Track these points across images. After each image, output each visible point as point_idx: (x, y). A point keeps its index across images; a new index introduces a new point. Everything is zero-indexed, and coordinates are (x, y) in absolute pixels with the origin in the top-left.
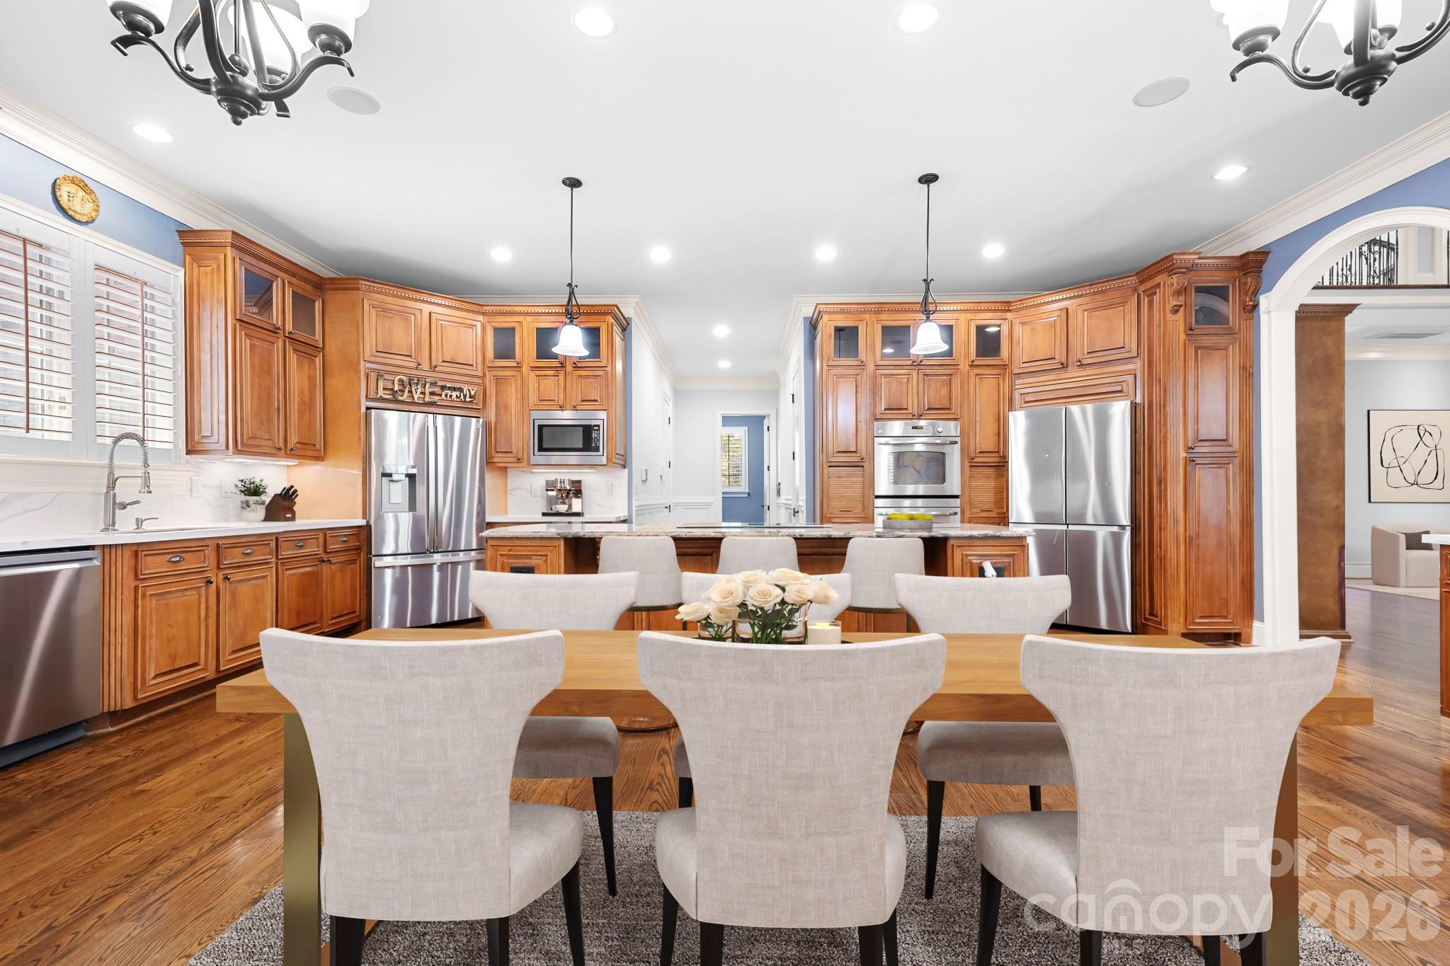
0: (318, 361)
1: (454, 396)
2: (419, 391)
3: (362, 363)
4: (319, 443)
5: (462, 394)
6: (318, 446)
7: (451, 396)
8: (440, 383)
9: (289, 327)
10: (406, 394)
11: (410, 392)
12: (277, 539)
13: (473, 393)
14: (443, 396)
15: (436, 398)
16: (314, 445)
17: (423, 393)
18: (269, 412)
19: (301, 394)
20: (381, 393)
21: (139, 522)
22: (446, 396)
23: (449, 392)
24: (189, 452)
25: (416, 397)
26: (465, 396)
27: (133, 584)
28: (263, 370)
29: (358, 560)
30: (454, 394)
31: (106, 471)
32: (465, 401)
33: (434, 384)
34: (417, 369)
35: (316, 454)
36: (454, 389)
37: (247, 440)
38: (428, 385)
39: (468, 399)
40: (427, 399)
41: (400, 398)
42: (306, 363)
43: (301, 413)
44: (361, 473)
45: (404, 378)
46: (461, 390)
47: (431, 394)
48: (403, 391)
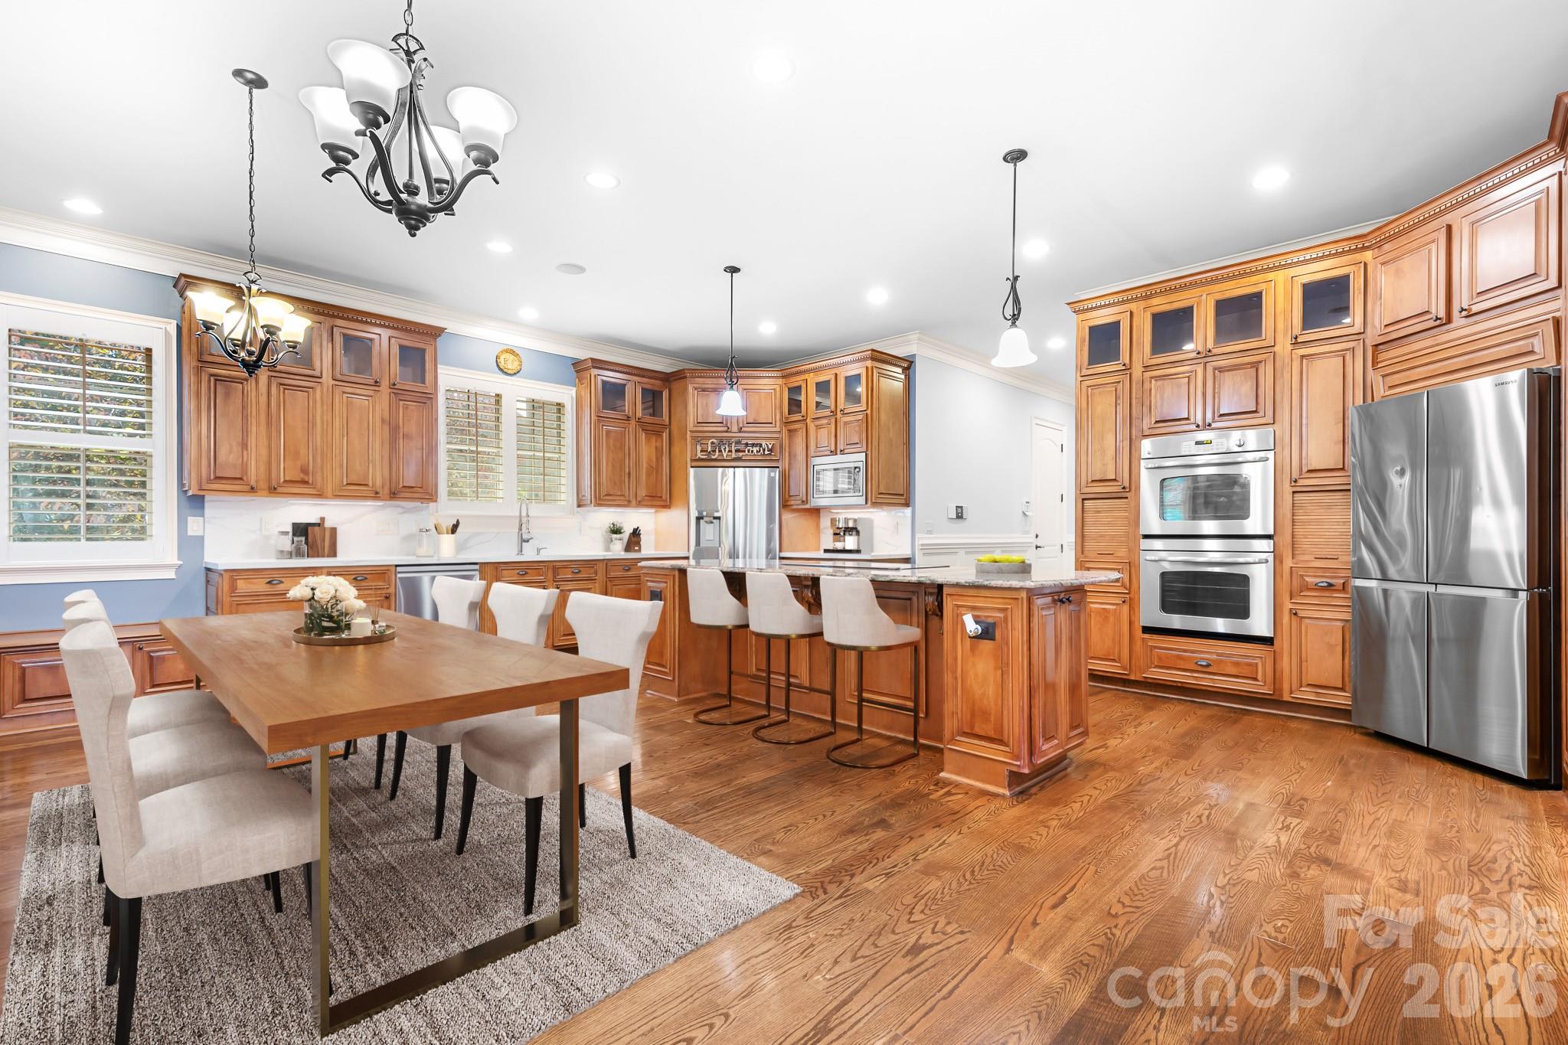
0: (665, 435)
1: (755, 451)
2: (727, 450)
3: (689, 433)
4: (665, 495)
6: (664, 498)
8: (744, 442)
9: (639, 414)
10: (717, 453)
11: (720, 451)
13: (770, 446)
15: (741, 454)
16: (661, 497)
17: (730, 451)
18: (621, 476)
19: (650, 460)
20: (699, 455)
21: (539, 550)
24: (579, 506)
25: (725, 455)
26: (764, 450)
28: (619, 444)
30: (755, 449)
31: (518, 520)
32: (764, 454)
33: (738, 443)
34: (726, 432)
35: (662, 503)
36: (753, 445)
37: (603, 496)
40: (734, 456)
41: (713, 457)
42: (654, 439)
43: (648, 475)
46: (761, 445)
48: (715, 451)
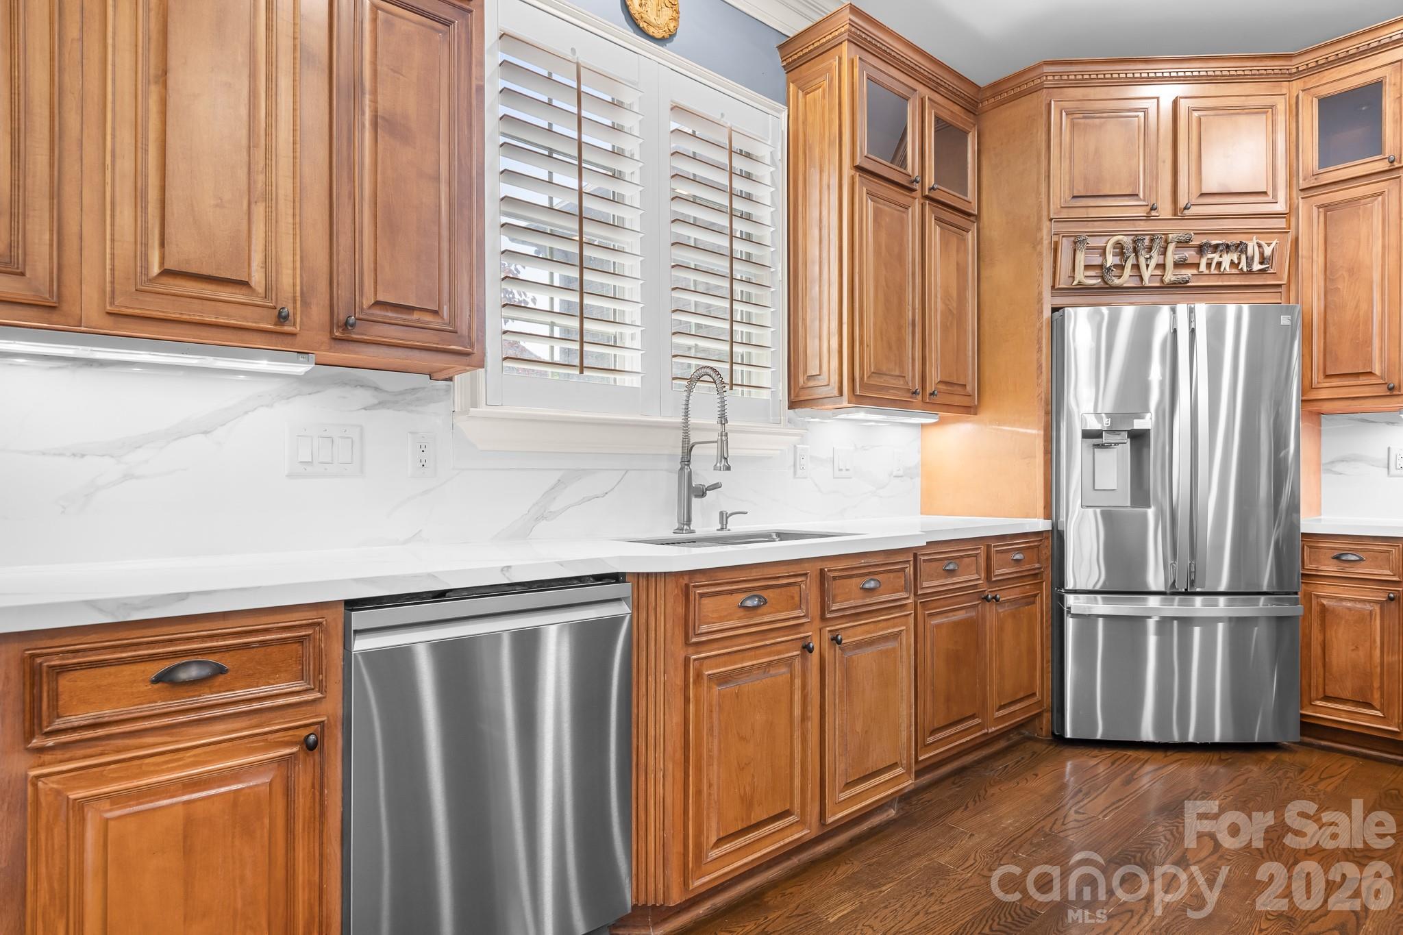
0: (971, 237)
1: (1226, 264)
2: (1153, 263)
3: (1046, 224)
4: (972, 387)
5: (1244, 257)
6: (969, 388)
7: (1219, 264)
8: (1197, 241)
9: (930, 180)
10: (1128, 271)
11: (1136, 266)
12: (915, 556)
13: (1267, 252)
14: (1203, 268)
15: (1188, 273)
16: (964, 386)
17: (1162, 266)
18: (900, 328)
19: (947, 297)
20: (1080, 275)
21: (724, 517)
22: (1209, 265)
23: (1216, 257)
24: (793, 405)
25: (1146, 275)
26: (1250, 261)
27: (680, 652)
28: (891, 257)
29: (1038, 598)
30: (1226, 259)
31: (681, 434)
32: (1250, 272)
33: (1183, 244)
34: (1148, 218)
35: (964, 401)
36: (1227, 249)
37: (869, 377)
38: (1171, 247)
39: (1257, 266)
40: (1169, 277)
41: (1117, 282)
42: (954, 241)
43: (945, 329)
44: (1042, 433)
45: (1125, 239)
46: (1241, 248)
47: (1179, 265)
48: (1122, 267)
